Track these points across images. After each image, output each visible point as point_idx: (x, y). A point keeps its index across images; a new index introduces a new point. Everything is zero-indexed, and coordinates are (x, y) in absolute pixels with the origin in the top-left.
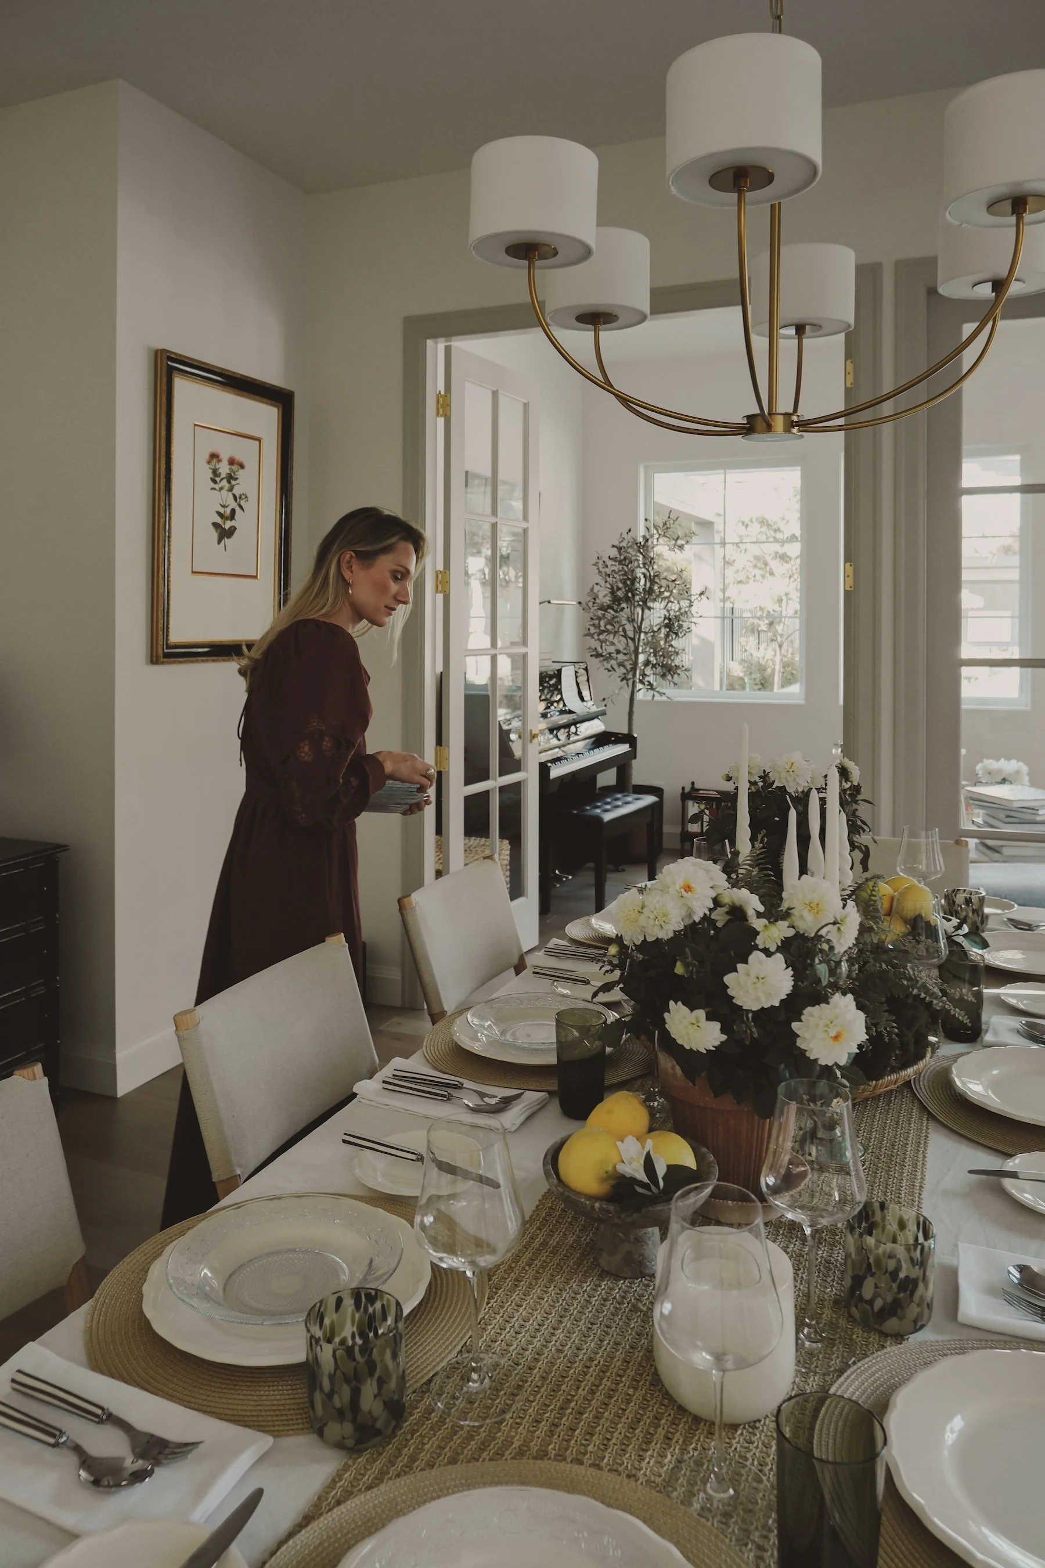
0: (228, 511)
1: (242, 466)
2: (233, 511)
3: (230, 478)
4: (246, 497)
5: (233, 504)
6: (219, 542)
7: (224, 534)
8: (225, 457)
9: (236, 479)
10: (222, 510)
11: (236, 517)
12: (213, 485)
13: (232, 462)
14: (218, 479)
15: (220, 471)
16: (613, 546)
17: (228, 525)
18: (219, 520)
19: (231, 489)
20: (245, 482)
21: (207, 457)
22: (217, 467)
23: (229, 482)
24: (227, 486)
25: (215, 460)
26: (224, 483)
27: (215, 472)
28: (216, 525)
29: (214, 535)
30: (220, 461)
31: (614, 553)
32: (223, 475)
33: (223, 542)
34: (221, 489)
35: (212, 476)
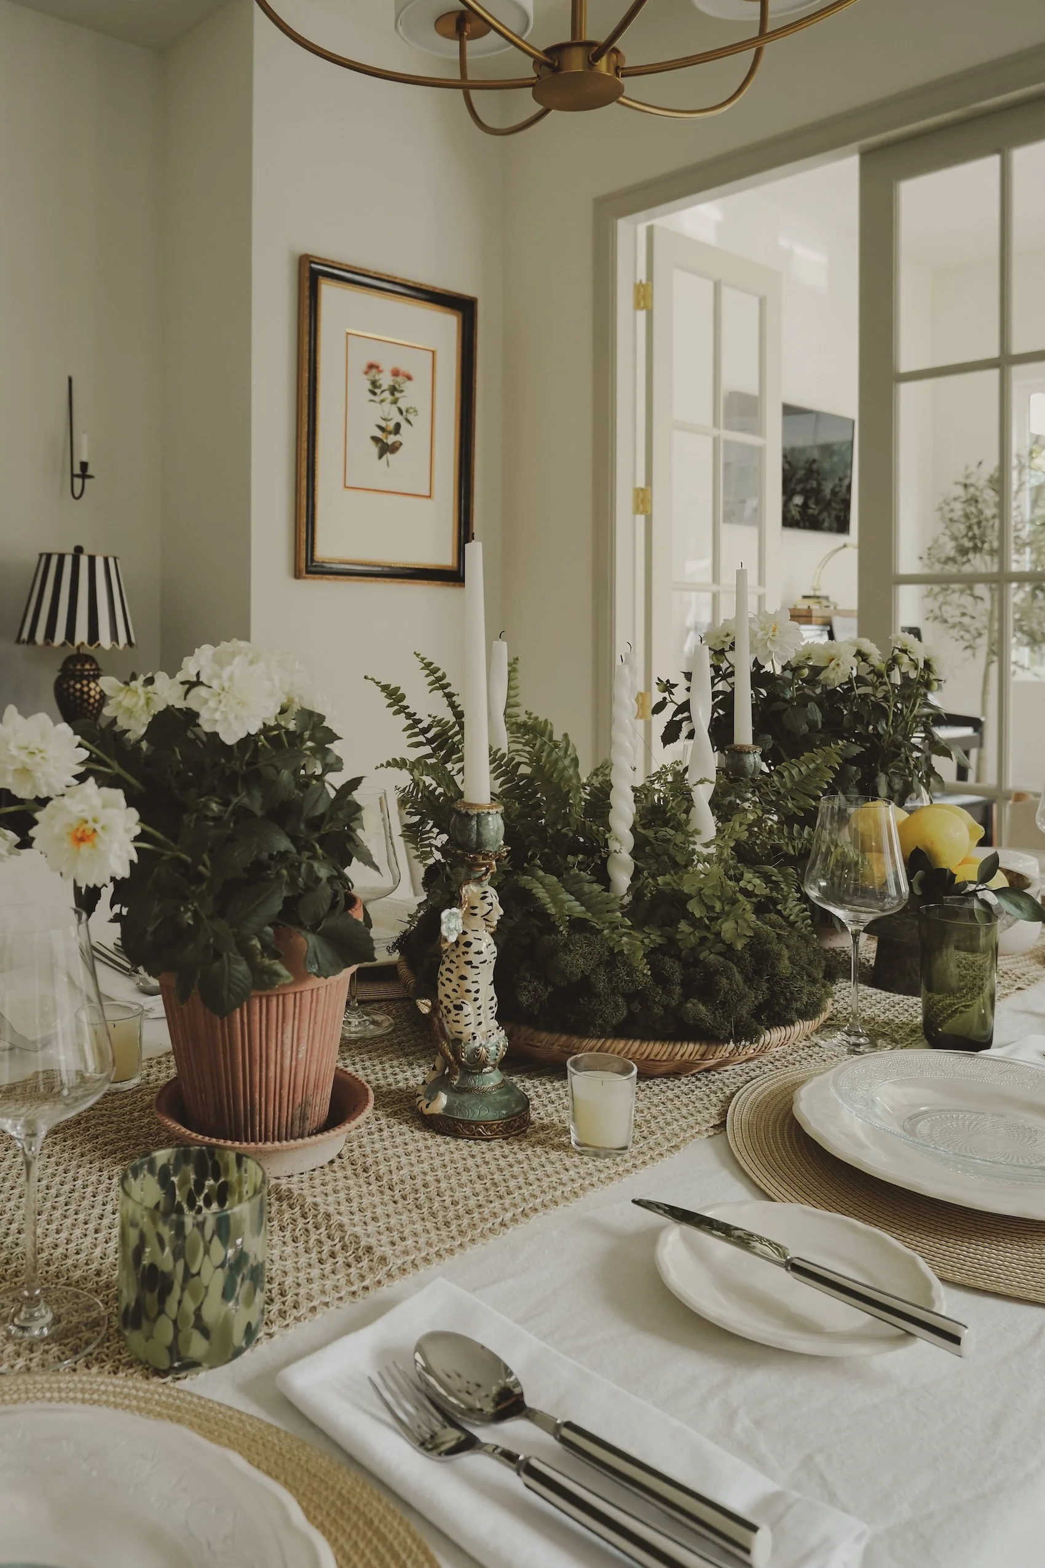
0: (391, 425)
1: (409, 378)
2: (398, 426)
3: (393, 390)
4: (416, 411)
5: (399, 418)
6: (380, 457)
7: (385, 449)
8: (387, 367)
9: (402, 391)
10: (383, 424)
11: (401, 431)
12: (372, 397)
13: (396, 373)
14: (378, 391)
15: (380, 382)
16: (956, 483)
17: (391, 439)
18: (379, 434)
19: (395, 402)
20: (414, 395)
21: (364, 367)
22: (377, 377)
23: (392, 394)
24: (390, 398)
25: (374, 371)
26: (387, 394)
27: (374, 383)
28: (375, 439)
29: (374, 450)
30: (380, 372)
31: (960, 491)
32: (385, 387)
33: (385, 457)
34: (382, 401)
35: (370, 387)
